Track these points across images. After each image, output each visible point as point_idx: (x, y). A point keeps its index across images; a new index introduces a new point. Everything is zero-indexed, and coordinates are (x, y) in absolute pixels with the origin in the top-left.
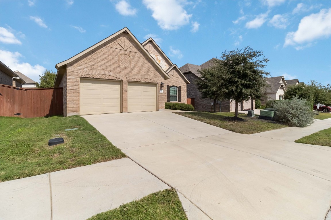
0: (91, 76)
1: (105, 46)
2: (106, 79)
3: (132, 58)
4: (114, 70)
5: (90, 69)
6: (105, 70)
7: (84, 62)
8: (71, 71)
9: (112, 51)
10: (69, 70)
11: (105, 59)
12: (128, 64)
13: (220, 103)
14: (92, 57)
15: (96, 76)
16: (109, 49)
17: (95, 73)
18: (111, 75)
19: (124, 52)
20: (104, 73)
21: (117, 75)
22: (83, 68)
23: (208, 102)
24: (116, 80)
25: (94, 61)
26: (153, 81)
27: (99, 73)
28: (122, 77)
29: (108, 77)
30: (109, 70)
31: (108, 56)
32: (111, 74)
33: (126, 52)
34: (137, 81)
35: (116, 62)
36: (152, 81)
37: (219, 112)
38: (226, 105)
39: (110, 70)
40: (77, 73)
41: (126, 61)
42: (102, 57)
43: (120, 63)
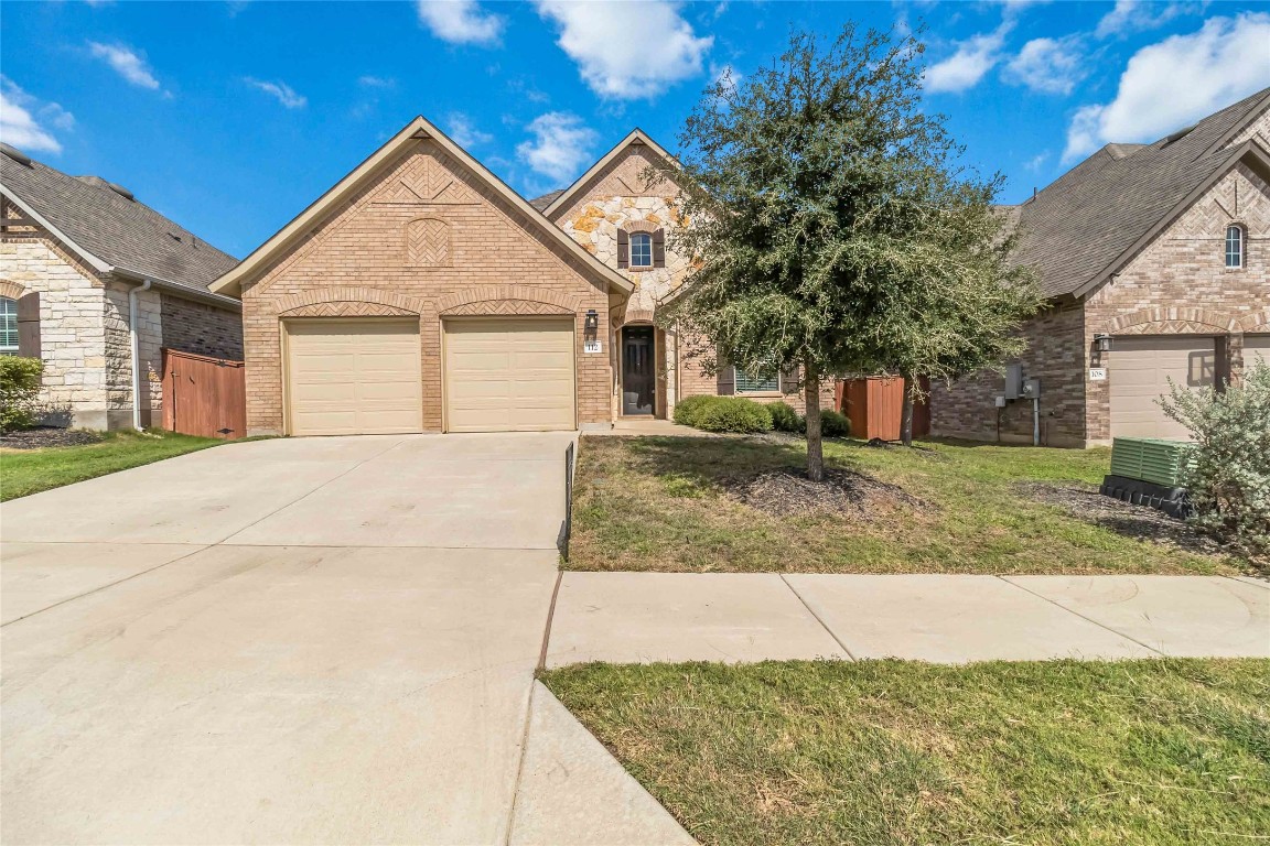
0: (311, 311)
1: (353, 201)
2: (360, 317)
3: (456, 226)
4: (387, 283)
5: (307, 287)
6: (355, 286)
7: (289, 269)
8: (254, 300)
9: (378, 214)
10: (249, 300)
11: (357, 248)
12: (440, 252)
13: (1035, 395)
14: (315, 247)
15: (328, 309)
16: (368, 210)
17: (326, 301)
18: (377, 300)
19: (424, 210)
20: (352, 296)
21: (399, 298)
22: (288, 287)
23: (981, 394)
24: (395, 316)
25: (321, 259)
26: (548, 307)
27: (336, 298)
28: (416, 306)
29: (365, 307)
30: (369, 283)
31: (365, 235)
32: (376, 296)
33: (432, 210)
34: (477, 312)
35: (395, 253)
36: (542, 310)
37: (1032, 445)
38: (1069, 408)
39: (373, 283)
40: (270, 304)
41: (433, 244)
42: (345, 244)
43: (410, 253)
